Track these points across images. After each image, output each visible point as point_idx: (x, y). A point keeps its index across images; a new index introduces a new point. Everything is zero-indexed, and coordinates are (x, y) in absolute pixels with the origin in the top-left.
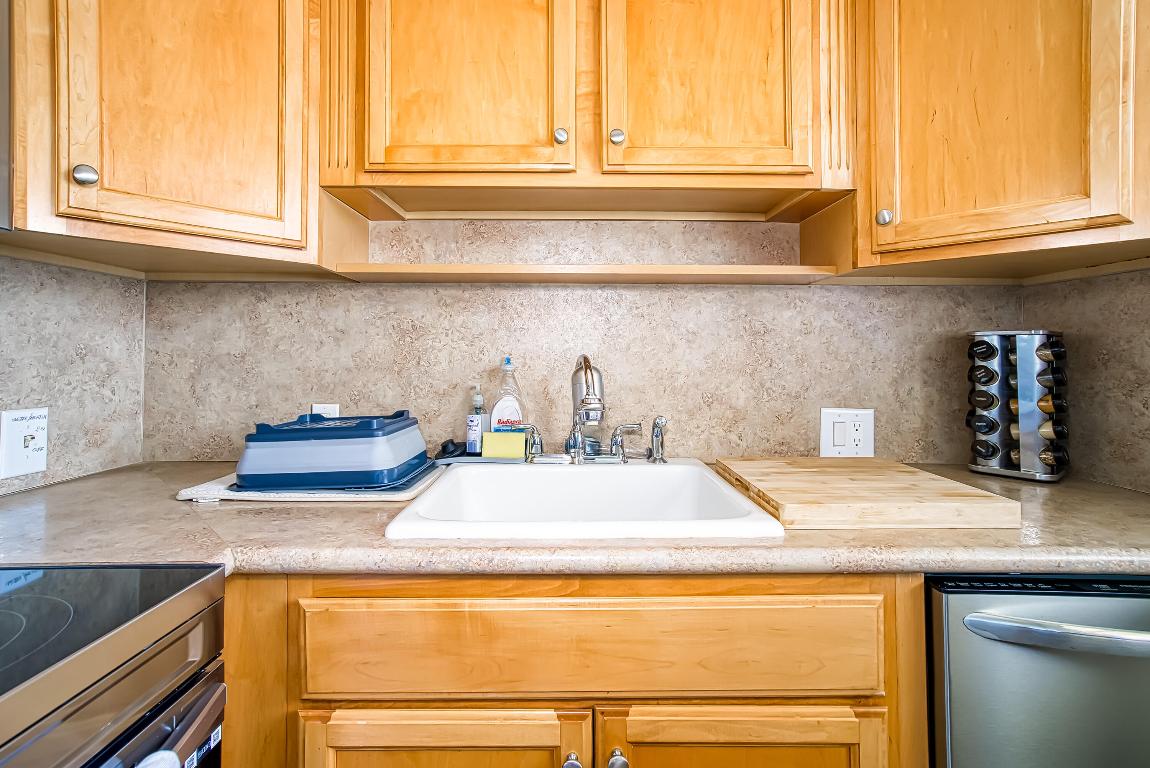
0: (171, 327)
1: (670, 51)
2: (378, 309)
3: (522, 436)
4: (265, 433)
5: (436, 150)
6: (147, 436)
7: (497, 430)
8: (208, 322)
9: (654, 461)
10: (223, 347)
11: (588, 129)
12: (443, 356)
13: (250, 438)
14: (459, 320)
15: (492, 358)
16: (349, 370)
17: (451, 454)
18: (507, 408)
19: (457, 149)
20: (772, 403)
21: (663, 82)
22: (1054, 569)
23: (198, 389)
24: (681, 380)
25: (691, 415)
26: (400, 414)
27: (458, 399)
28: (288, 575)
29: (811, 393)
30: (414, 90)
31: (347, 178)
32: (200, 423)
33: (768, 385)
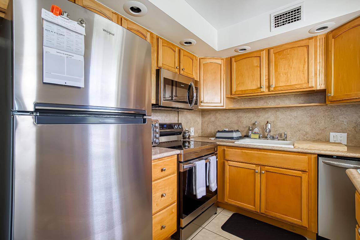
0: (204, 117)
1: (283, 69)
2: (234, 114)
3: (258, 135)
4: (219, 131)
5: (242, 91)
6: (202, 132)
7: (254, 134)
8: (209, 117)
9: (285, 140)
10: (211, 120)
11: (267, 84)
12: (245, 121)
13: (217, 132)
14: (248, 115)
15: (253, 122)
16: (230, 124)
17: (246, 137)
18: (256, 130)
19: (245, 90)
20: (316, 131)
21: (282, 75)
22: (342, 156)
23: (208, 126)
24: (293, 126)
25: (295, 132)
26: (237, 130)
27: (247, 128)
28: (223, 146)
29: (327, 129)
30: (239, 82)
31: (229, 96)
32: (208, 131)
33: (315, 127)
